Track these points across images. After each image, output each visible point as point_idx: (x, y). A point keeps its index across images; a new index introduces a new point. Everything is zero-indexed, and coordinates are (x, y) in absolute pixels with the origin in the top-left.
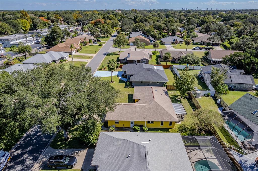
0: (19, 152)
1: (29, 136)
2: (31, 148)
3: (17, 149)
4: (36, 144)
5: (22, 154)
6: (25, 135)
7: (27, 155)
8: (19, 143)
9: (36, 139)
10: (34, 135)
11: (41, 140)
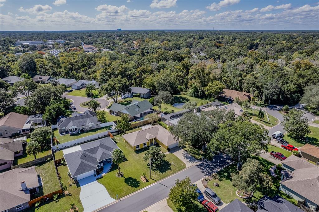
0: (228, 161)
1: (221, 167)
2: (222, 159)
3: (228, 163)
4: (219, 160)
5: (226, 159)
6: (222, 168)
7: (224, 157)
8: (227, 166)
9: (218, 162)
10: (217, 165)
11: (215, 160)
